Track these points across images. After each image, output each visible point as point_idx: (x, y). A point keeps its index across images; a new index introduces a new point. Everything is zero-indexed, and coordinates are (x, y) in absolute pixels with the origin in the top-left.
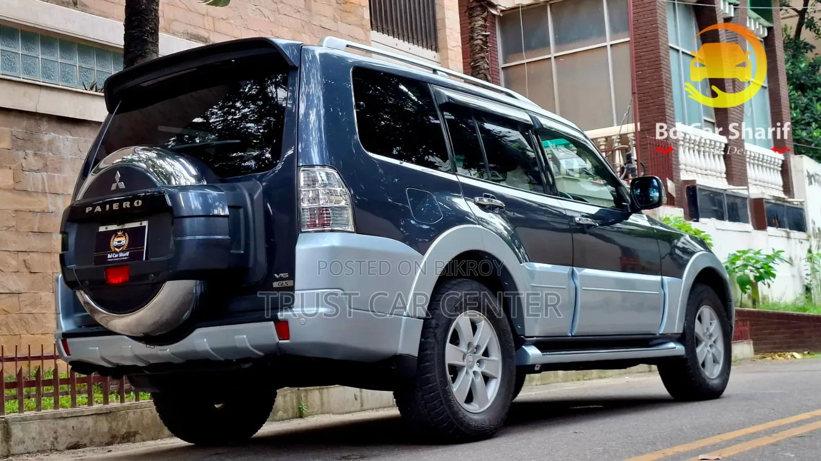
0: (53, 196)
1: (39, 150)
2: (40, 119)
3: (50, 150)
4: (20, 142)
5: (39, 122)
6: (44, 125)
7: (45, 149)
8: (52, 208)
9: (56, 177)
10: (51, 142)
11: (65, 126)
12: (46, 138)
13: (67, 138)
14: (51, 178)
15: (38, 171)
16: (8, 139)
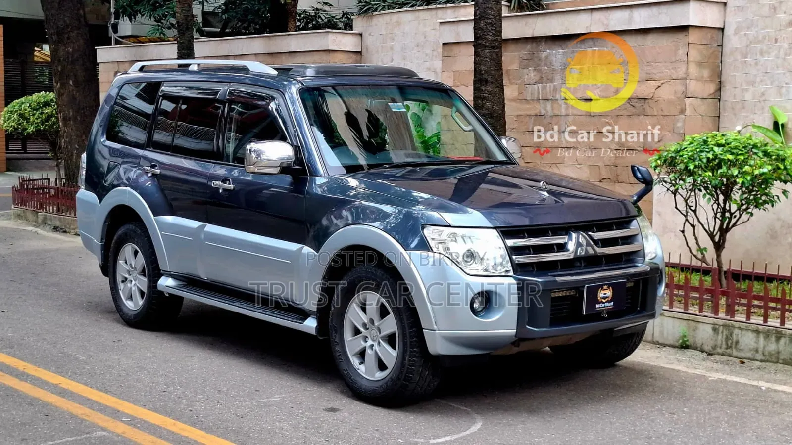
0: (544, 102)
1: (538, 66)
2: (540, 41)
3: (546, 65)
4: (525, 62)
5: (539, 43)
6: (543, 45)
7: (542, 64)
8: (543, 112)
9: (548, 86)
10: (547, 58)
11: (557, 43)
12: (544, 55)
13: (559, 52)
14: (544, 88)
15: (536, 83)
16: (517, 61)
